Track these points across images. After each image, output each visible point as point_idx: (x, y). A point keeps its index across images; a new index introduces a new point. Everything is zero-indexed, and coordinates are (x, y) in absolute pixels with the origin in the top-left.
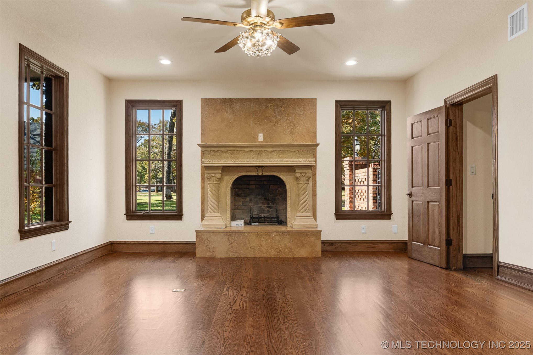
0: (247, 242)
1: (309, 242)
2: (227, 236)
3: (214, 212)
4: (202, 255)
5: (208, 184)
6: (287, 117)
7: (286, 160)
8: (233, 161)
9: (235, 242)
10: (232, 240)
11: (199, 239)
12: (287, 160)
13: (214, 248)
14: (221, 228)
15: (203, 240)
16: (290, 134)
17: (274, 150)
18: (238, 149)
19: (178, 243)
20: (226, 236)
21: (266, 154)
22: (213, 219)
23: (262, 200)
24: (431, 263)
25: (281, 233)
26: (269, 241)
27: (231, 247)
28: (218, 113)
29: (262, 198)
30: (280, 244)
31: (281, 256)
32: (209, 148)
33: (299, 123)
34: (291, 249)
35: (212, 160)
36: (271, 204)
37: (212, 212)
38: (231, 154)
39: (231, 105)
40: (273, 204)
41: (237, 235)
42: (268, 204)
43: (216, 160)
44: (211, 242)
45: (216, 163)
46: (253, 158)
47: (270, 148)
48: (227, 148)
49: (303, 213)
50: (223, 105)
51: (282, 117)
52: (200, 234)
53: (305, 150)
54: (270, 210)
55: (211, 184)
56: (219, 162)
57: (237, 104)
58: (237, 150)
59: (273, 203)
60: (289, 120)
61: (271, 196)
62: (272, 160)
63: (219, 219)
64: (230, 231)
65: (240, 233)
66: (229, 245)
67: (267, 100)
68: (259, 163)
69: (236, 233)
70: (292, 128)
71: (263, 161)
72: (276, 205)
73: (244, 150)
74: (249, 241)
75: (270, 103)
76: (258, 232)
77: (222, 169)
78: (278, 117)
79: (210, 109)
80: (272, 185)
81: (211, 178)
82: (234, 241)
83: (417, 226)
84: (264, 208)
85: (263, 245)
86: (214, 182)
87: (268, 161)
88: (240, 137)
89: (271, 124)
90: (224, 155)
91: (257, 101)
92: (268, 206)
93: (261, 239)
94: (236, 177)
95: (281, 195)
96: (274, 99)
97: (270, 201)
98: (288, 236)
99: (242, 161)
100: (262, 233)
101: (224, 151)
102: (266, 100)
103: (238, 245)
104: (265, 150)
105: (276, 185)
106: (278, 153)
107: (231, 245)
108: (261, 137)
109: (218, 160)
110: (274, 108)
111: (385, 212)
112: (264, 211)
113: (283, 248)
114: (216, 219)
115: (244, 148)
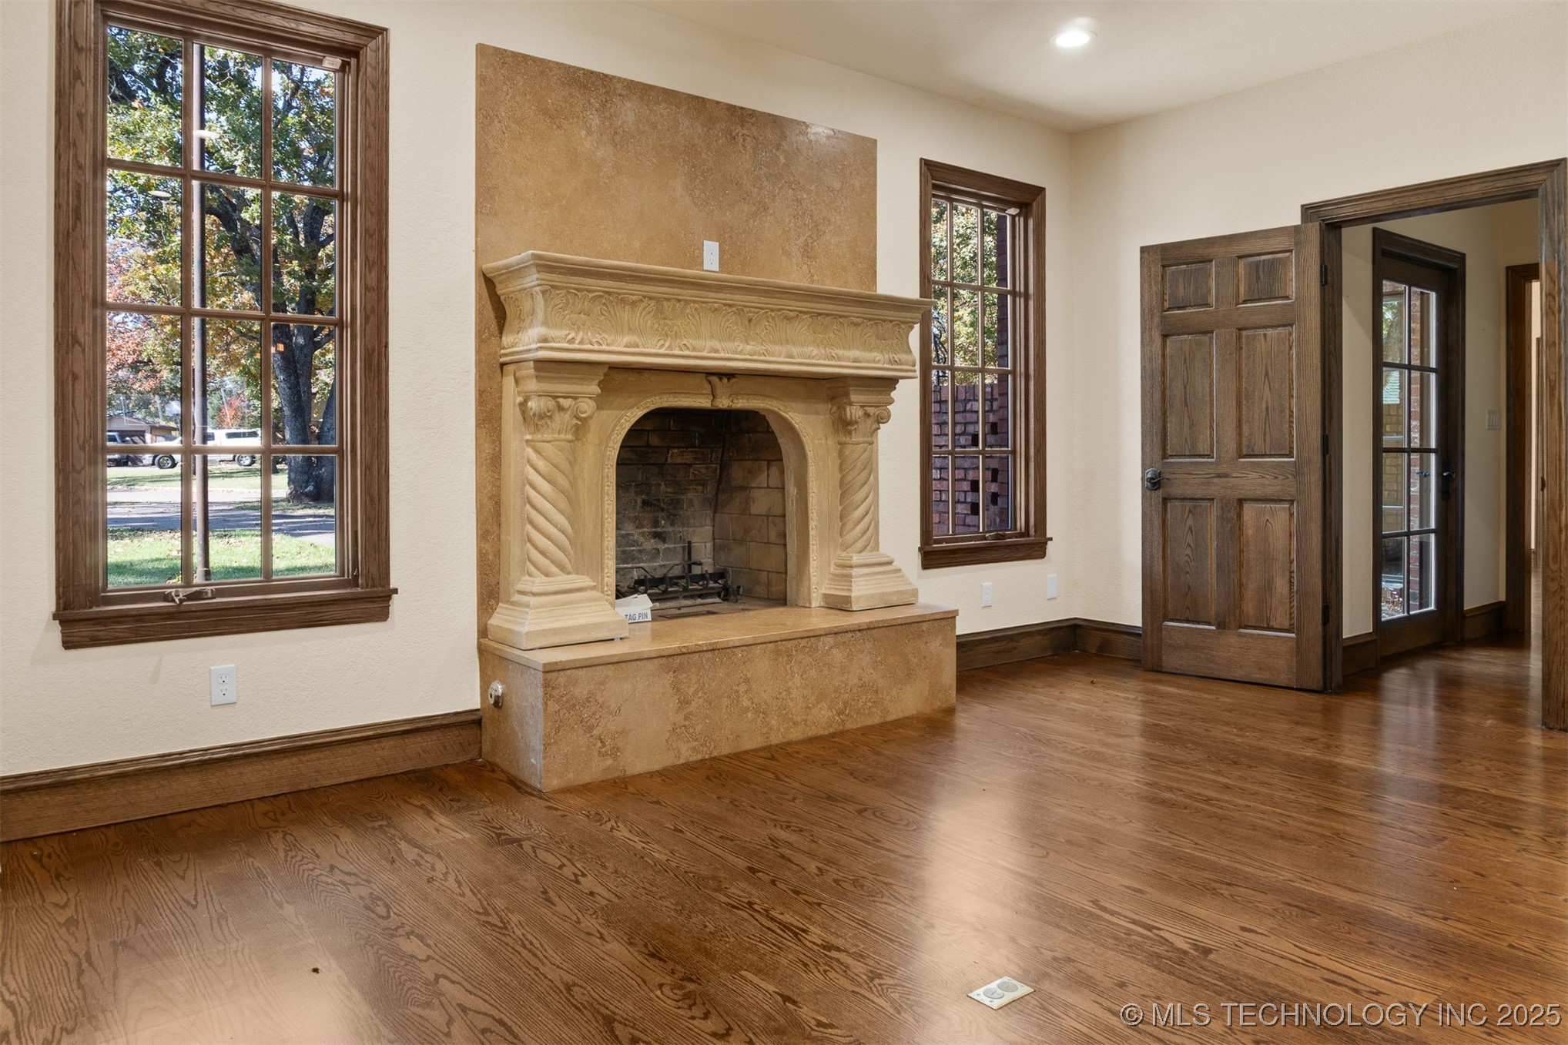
0: (743, 688)
1: (925, 657)
2: (671, 674)
3: (562, 568)
4: (571, 775)
5: (527, 441)
6: (793, 189)
7: (836, 354)
8: (663, 345)
9: (700, 693)
10: (689, 687)
11: (558, 701)
12: (840, 352)
13: (622, 732)
14: (613, 640)
15: (574, 705)
16: (803, 256)
17: (801, 312)
18: (687, 293)
19: (371, 733)
20: (667, 673)
21: (774, 325)
22: (572, 603)
23: (634, 508)
24: (1254, 681)
25: (850, 635)
26: (813, 673)
27: (685, 719)
28: (555, 127)
29: (636, 501)
30: (846, 676)
31: (850, 726)
32: (575, 279)
33: (829, 221)
34: (877, 692)
35: (581, 333)
36: (664, 526)
37: (554, 569)
38: (652, 314)
39: (606, 101)
40: (672, 525)
41: (707, 661)
42: (656, 523)
43: (598, 338)
44: (608, 707)
45: (596, 347)
46: (731, 338)
47: (793, 303)
48: (645, 288)
49: (863, 554)
50: (571, 95)
51: (780, 188)
52: (561, 679)
53: (891, 321)
54: (662, 547)
55: (548, 442)
56: (607, 345)
57: (628, 104)
58: (679, 301)
59: (673, 520)
60: (799, 202)
61: (669, 490)
62: (795, 350)
63: (595, 600)
64: (684, 650)
65: (716, 652)
66: (677, 713)
67: (731, 109)
68: (754, 358)
69: (702, 654)
70: (810, 233)
71: (766, 350)
72: (683, 525)
73: (704, 302)
74: (747, 681)
75: (742, 126)
76: (777, 641)
77: (605, 375)
78: (765, 183)
79: (518, 99)
80: (674, 448)
81: (550, 417)
82: (696, 691)
83: (1187, 572)
84: (642, 539)
85: (795, 692)
86: (562, 436)
87: (784, 354)
88: (637, 245)
89: (745, 207)
90: (625, 314)
91: (699, 105)
92: (654, 530)
93: (788, 667)
94: (639, 413)
95: (700, 488)
96: (755, 111)
97: (663, 510)
98: (869, 645)
99: (694, 349)
100: (789, 645)
101: (634, 298)
102: (728, 109)
103: (710, 704)
104: (772, 310)
105: (687, 448)
106: (809, 326)
107: (686, 711)
108: (711, 257)
109: (606, 336)
110: (754, 148)
111: (1028, 536)
112: (640, 552)
113: (855, 691)
114: (580, 601)
115: (706, 293)
